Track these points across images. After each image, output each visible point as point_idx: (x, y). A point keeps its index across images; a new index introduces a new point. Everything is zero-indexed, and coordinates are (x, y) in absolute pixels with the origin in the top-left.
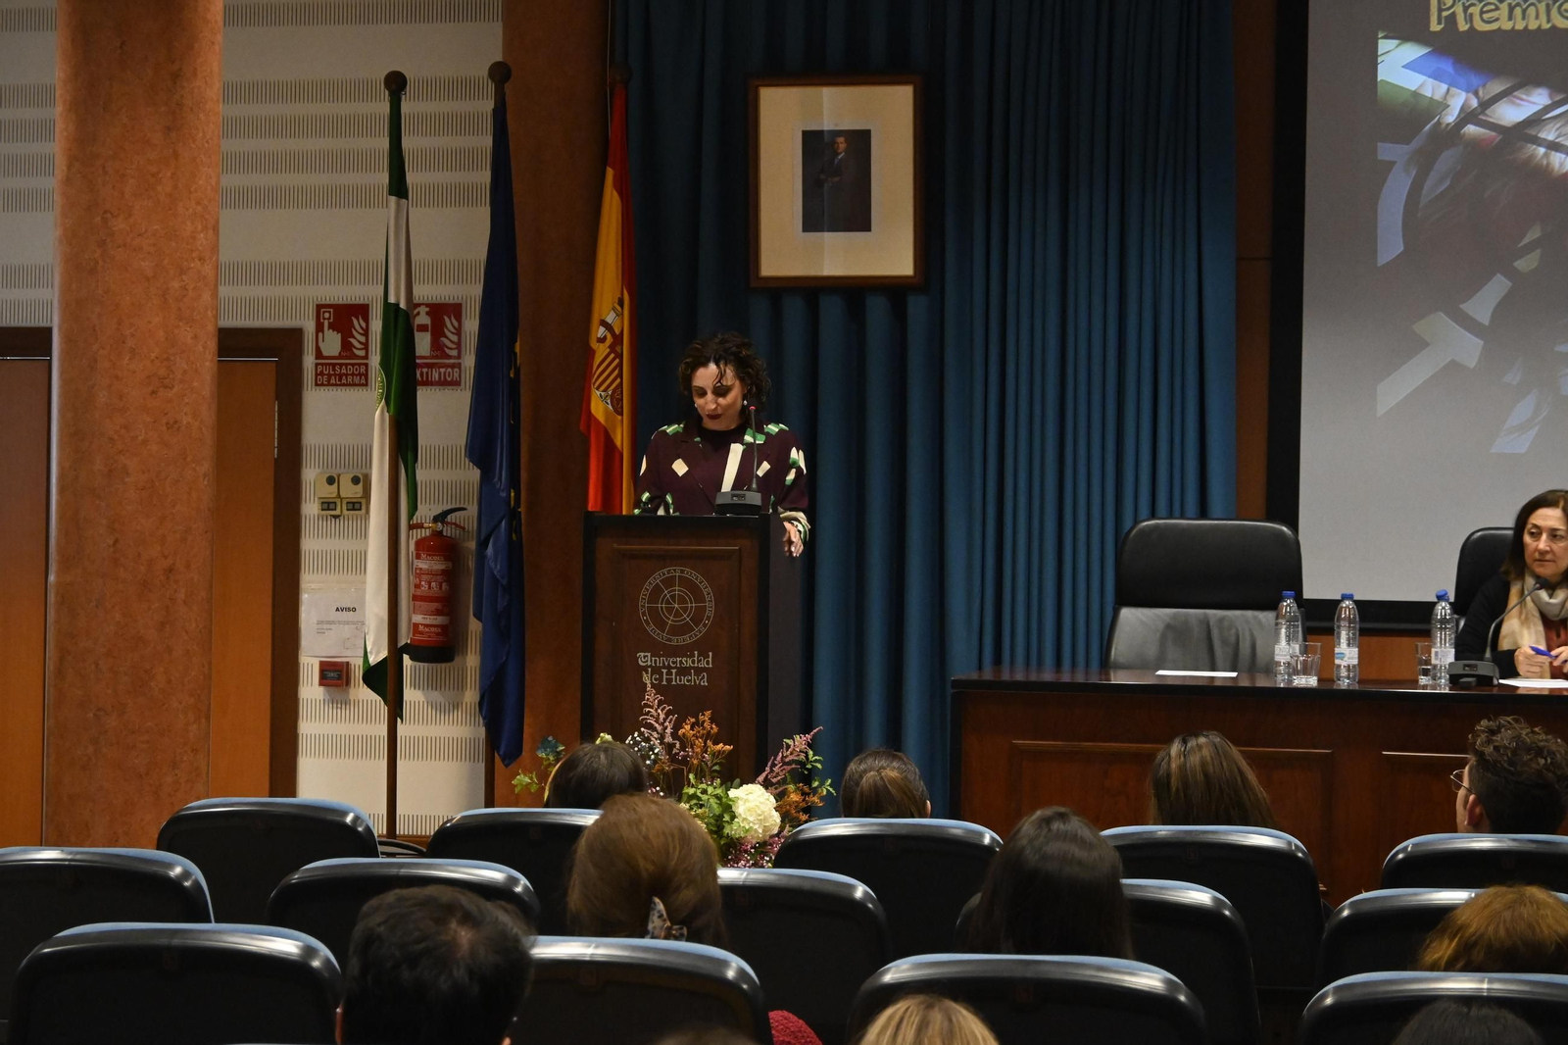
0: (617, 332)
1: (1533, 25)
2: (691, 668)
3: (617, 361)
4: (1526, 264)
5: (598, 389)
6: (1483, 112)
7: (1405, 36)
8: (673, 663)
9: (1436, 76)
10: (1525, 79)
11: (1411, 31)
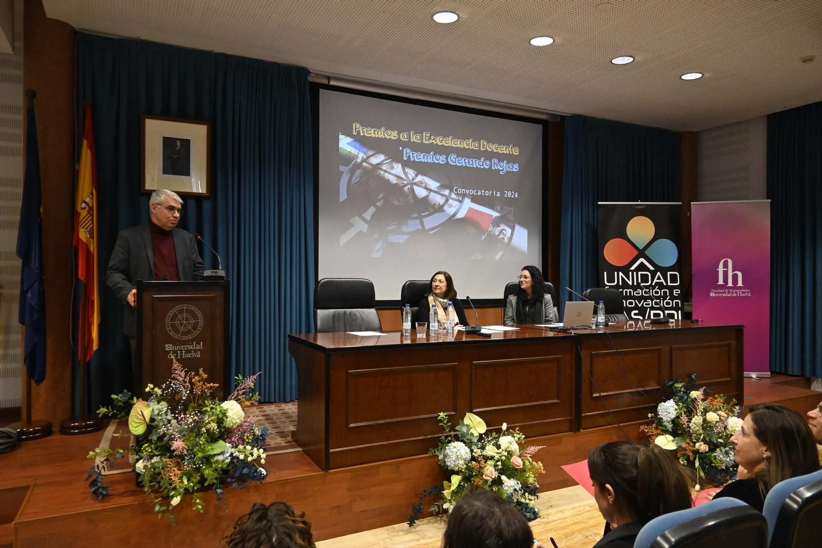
0: (91, 205)
1: (380, 137)
2: (192, 350)
3: (91, 217)
4: (379, 204)
5: (83, 228)
6: (367, 160)
7: (347, 135)
8: (183, 348)
9: (355, 147)
10: (379, 151)
11: (349, 134)
